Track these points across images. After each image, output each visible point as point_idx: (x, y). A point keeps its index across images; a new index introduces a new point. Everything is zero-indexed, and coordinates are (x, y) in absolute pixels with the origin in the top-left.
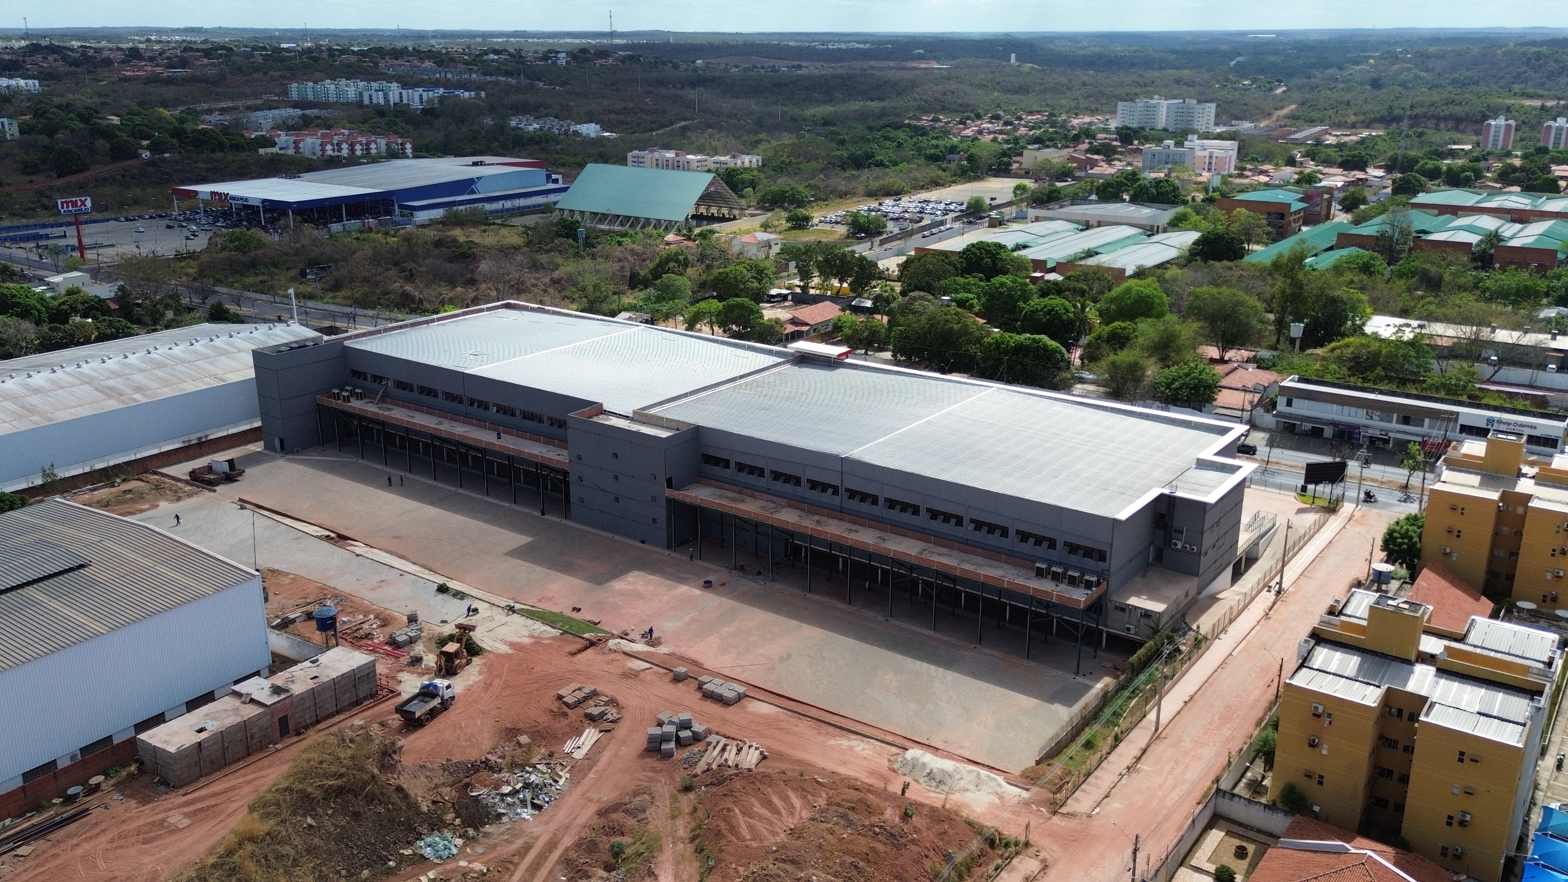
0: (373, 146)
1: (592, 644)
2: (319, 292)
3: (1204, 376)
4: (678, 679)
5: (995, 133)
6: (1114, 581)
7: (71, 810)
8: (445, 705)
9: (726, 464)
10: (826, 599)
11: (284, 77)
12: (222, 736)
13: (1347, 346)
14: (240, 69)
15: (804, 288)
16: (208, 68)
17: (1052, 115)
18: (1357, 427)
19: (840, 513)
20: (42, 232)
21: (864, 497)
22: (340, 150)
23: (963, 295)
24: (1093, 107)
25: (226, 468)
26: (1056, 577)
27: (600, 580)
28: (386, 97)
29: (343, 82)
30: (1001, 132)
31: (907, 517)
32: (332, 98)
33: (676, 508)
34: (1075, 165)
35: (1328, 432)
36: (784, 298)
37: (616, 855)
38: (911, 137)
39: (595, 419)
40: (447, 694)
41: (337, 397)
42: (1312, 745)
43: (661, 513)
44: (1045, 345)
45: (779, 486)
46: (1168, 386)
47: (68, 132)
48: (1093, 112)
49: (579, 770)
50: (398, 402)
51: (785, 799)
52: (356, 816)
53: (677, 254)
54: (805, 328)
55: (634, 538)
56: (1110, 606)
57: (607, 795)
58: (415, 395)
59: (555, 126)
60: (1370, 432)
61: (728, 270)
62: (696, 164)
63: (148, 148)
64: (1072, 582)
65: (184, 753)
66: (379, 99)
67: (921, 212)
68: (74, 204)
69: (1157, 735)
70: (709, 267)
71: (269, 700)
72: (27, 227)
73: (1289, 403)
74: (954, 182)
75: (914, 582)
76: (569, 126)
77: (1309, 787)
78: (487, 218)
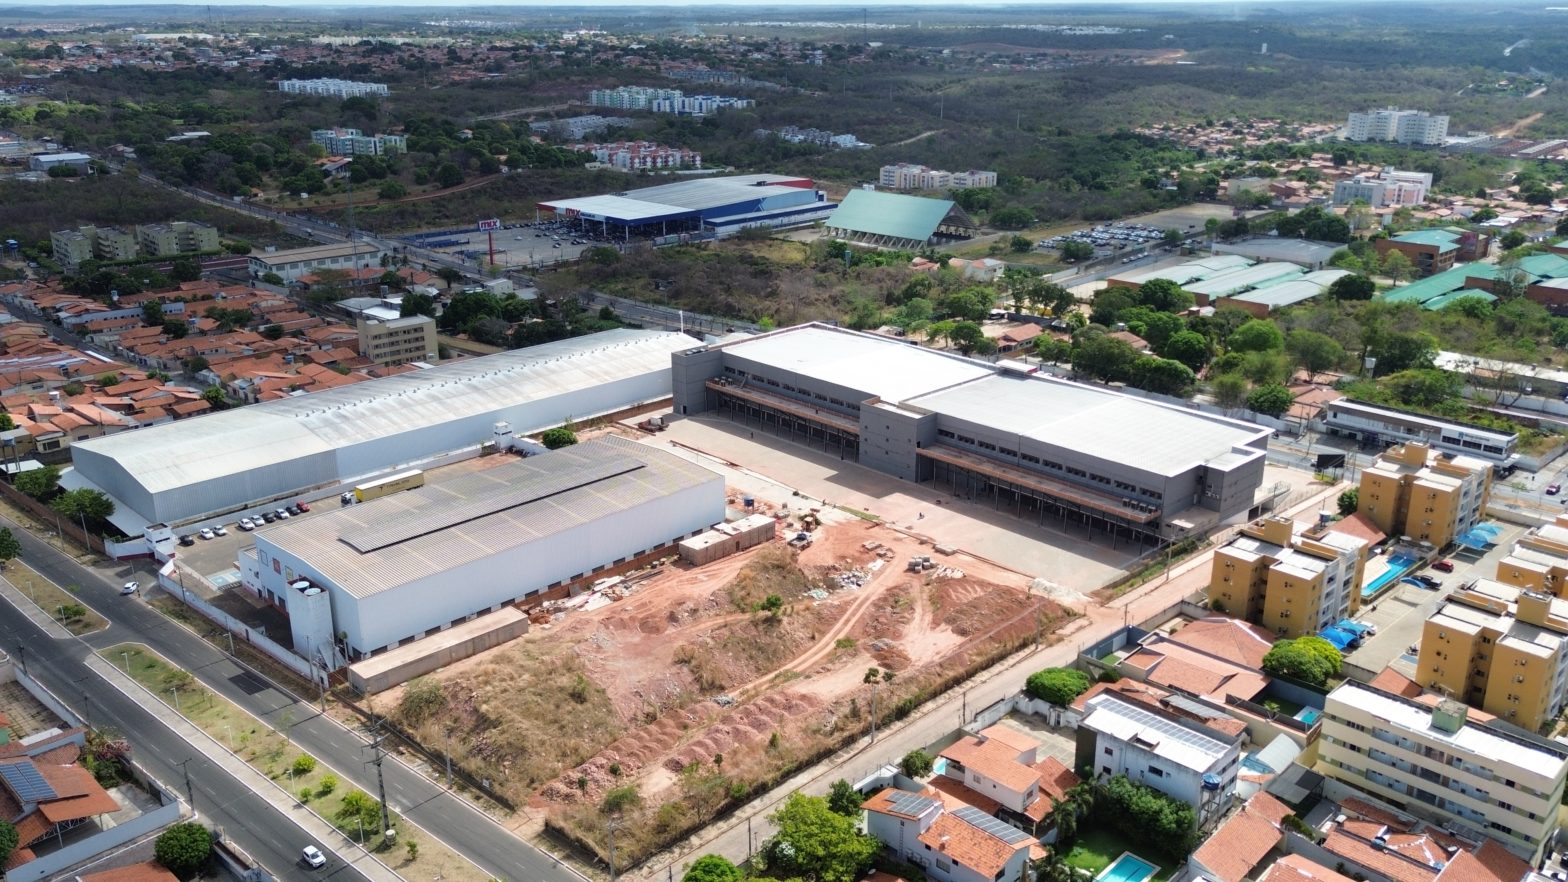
0: (670, 159)
1: (877, 525)
2: (666, 299)
3: (1280, 395)
4: (922, 543)
5: (1222, 143)
6: (1166, 511)
7: (656, 571)
8: (809, 545)
9: (952, 435)
10: (1006, 514)
11: (582, 82)
12: (715, 546)
13: (1403, 376)
14: (547, 75)
15: (1018, 309)
16: (518, 71)
17: (1284, 123)
18: (1376, 434)
19: (1018, 467)
20: (453, 238)
21: (1031, 459)
22: (645, 163)
23: (1134, 323)
24: (1328, 114)
25: (659, 422)
26: (1134, 507)
27: (878, 496)
28: (672, 105)
29: (635, 89)
30: (1228, 142)
31: (1055, 471)
32: (626, 105)
33: (922, 459)
34: (1273, 194)
35: (1360, 437)
36: (1002, 316)
37: (896, 602)
38: (1139, 148)
39: (876, 405)
40: (810, 539)
41: (717, 383)
42: (1226, 580)
43: (913, 463)
44: (1176, 368)
45: (983, 450)
46: (1256, 400)
47: (448, 150)
48: (1327, 119)
49: (876, 575)
50: (754, 388)
51: (974, 588)
52: (784, 577)
53: (923, 280)
54: (1013, 344)
55: (896, 475)
56: (1163, 524)
57: (891, 584)
58: (765, 385)
59: (817, 137)
60: (1385, 438)
61: (960, 295)
62: (938, 185)
63: (506, 163)
64: (1142, 509)
65: (701, 551)
66: (666, 107)
67: (1126, 239)
68: (489, 224)
69: (1167, 582)
70: (946, 290)
71: (734, 533)
72: (440, 234)
73: (1335, 416)
74: (1163, 207)
75: (1058, 508)
76: (829, 136)
77: (1224, 600)
78: (771, 233)
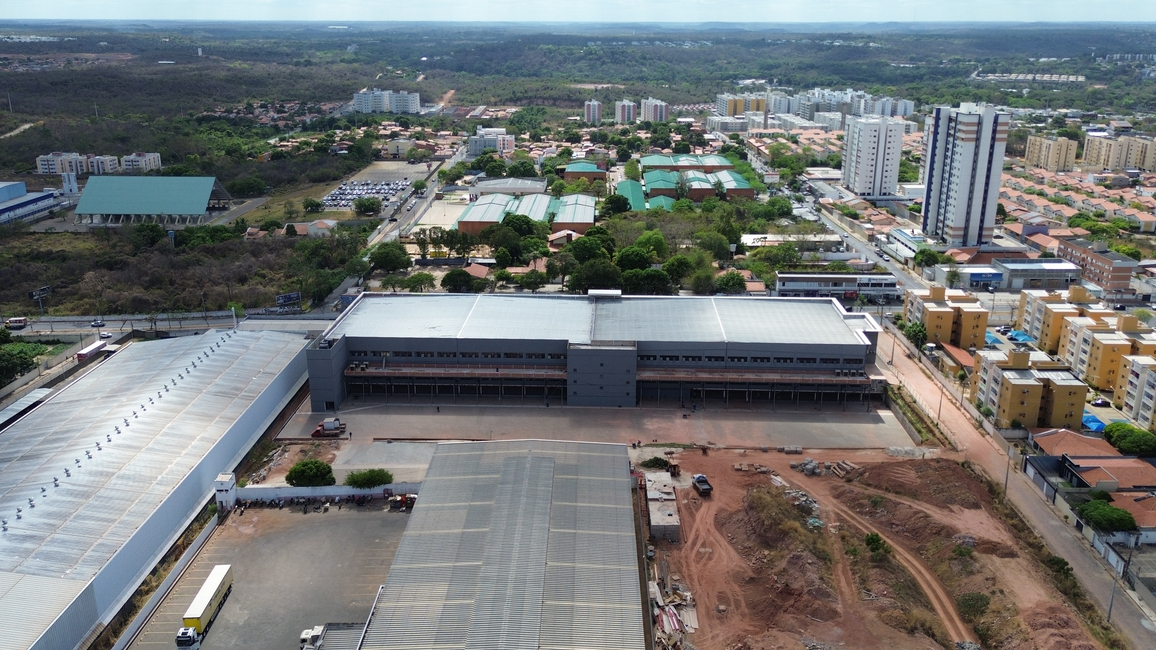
1: (704, 449)
4: (765, 451)
9: (654, 358)
10: (738, 410)
13: (760, 253)
15: (424, 256)
21: (739, 359)
25: (337, 425)
26: (846, 375)
31: (763, 364)
34: (424, 150)
41: (355, 369)
43: (633, 389)
45: (688, 363)
50: (398, 365)
55: (615, 406)
58: (413, 358)
62: (109, 163)
71: (672, 497)
73: (784, 285)
77: (1021, 419)
78: (23, 226)
